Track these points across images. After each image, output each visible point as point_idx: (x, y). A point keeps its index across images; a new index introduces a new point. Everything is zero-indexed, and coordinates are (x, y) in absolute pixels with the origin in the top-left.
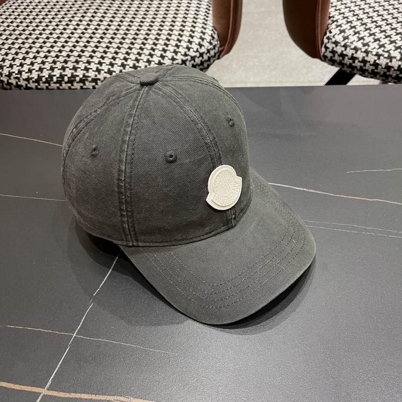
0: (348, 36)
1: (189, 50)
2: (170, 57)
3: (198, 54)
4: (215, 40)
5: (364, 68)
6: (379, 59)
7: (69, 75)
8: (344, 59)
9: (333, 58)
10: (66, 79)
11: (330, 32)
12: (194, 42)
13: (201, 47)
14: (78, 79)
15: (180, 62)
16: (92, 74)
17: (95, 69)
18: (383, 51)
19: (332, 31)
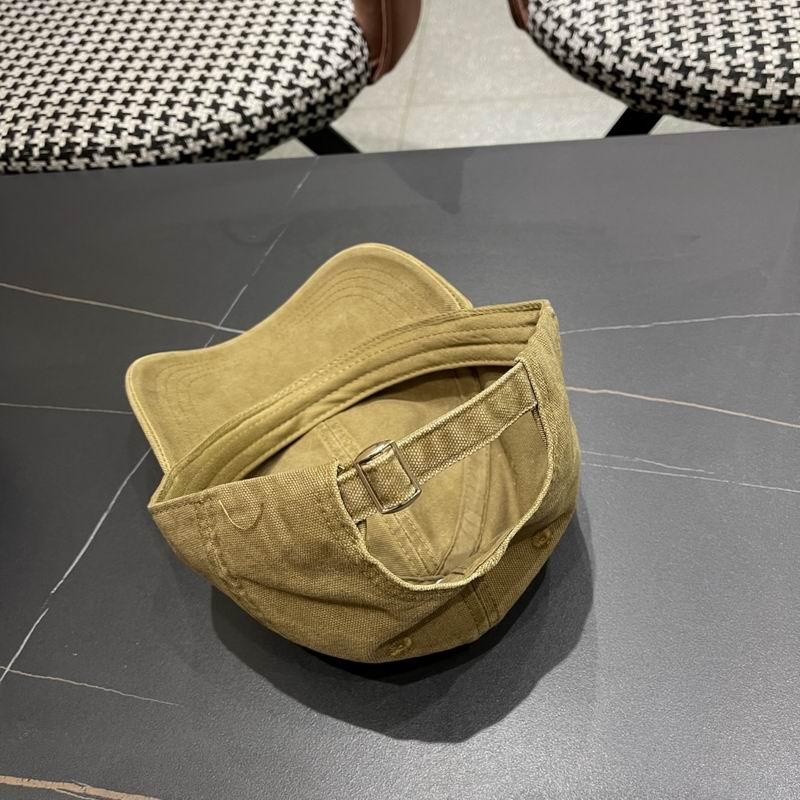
1: (298, 76)
2: (259, 94)
3: (317, 82)
4: (354, 48)
7: (62, 144)
10: (56, 151)
12: (309, 57)
13: (323, 67)
14: (78, 150)
15: (279, 101)
16: (104, 139)
17: (110, 129)
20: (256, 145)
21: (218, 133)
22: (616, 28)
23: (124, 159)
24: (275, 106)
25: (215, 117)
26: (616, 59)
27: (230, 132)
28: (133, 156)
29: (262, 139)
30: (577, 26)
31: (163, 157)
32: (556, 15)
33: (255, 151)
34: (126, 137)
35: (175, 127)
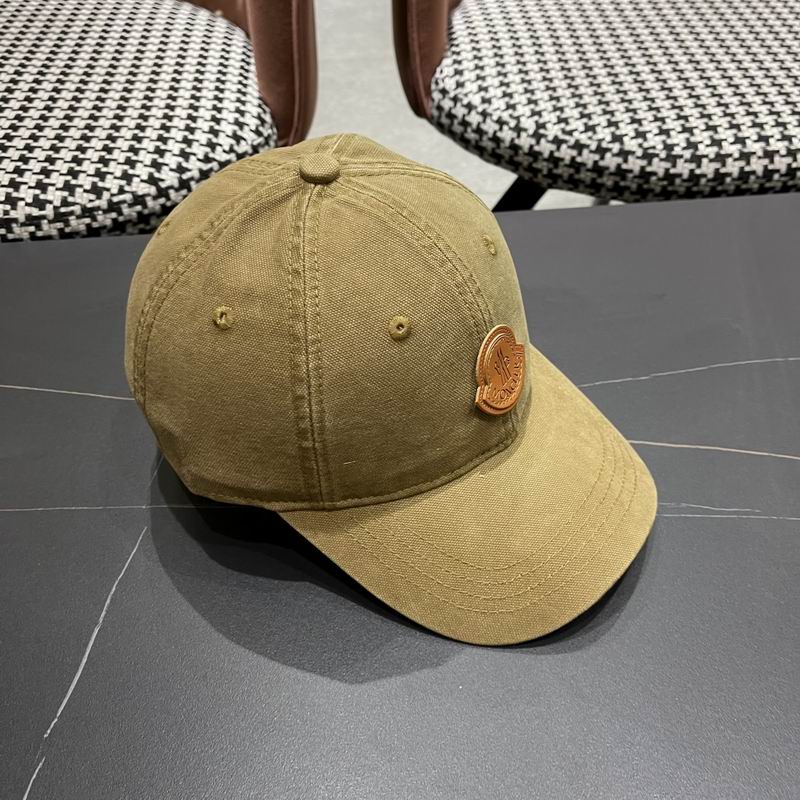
1: (213, 150)
2: (174, 166)
3: (232, 157)
4: (267, 126)
12: (224, 132)
15: (196, 174)
21: (131, 206)
22: (528, 113)
23: (21, 232)
24: (192, 179)
25: (127, 188)
26: (533, 141)
27: (145, 206)
28: (32, 229)
30: (489, 111)
31: (67, 230)
32: (465, 102)
34: (23, 208)
35: (82, 197)
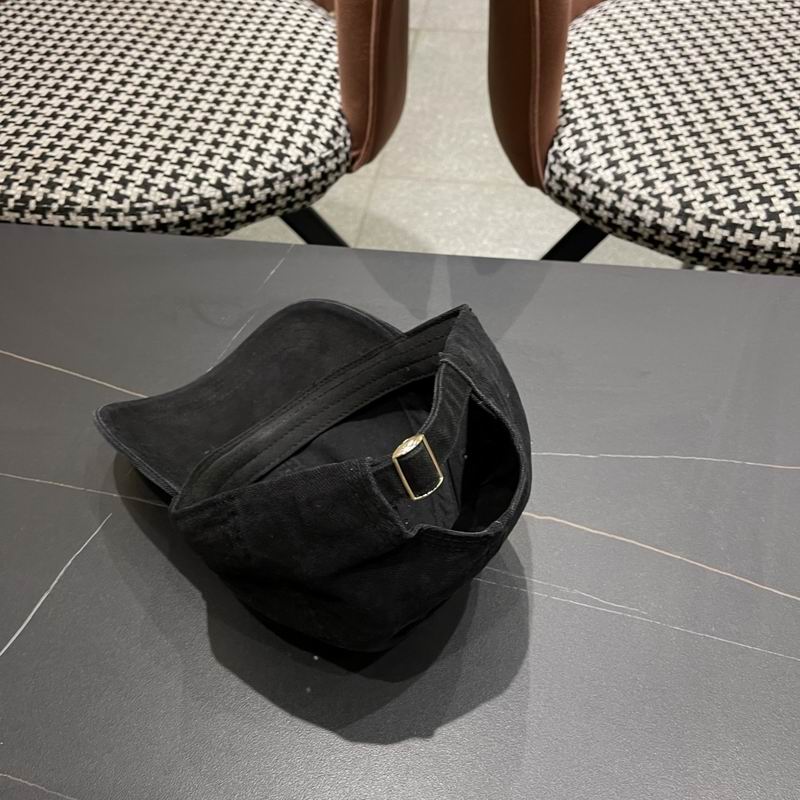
0: (589, 156)
1: (281, 160)
2: (241, 173)
3: (299, 168)
4: (338, 138)
5: (614, 221)
6: (640, 208)
7: (39, 198)
8: (579, 199)
9: (563, 194)
10: (32, 205)
11: (560, 144)
12: (294, 143)
13: (306, 154)
14: (55, 207)
15: (260, 182)
16: (82, 199)
17: (89, 190)
18: (650, 194)
19: (563, 140)
20: (233, 221)
21: (196, 206)
23: (100, 221)
24: (256, 186)
25: (195, 191)
27: (209, 208)
28: (110, 219)
29: (239, 216)
31: (139, 223)
33: (231, 226)
34: (105, 200)
35: (155, 195)
